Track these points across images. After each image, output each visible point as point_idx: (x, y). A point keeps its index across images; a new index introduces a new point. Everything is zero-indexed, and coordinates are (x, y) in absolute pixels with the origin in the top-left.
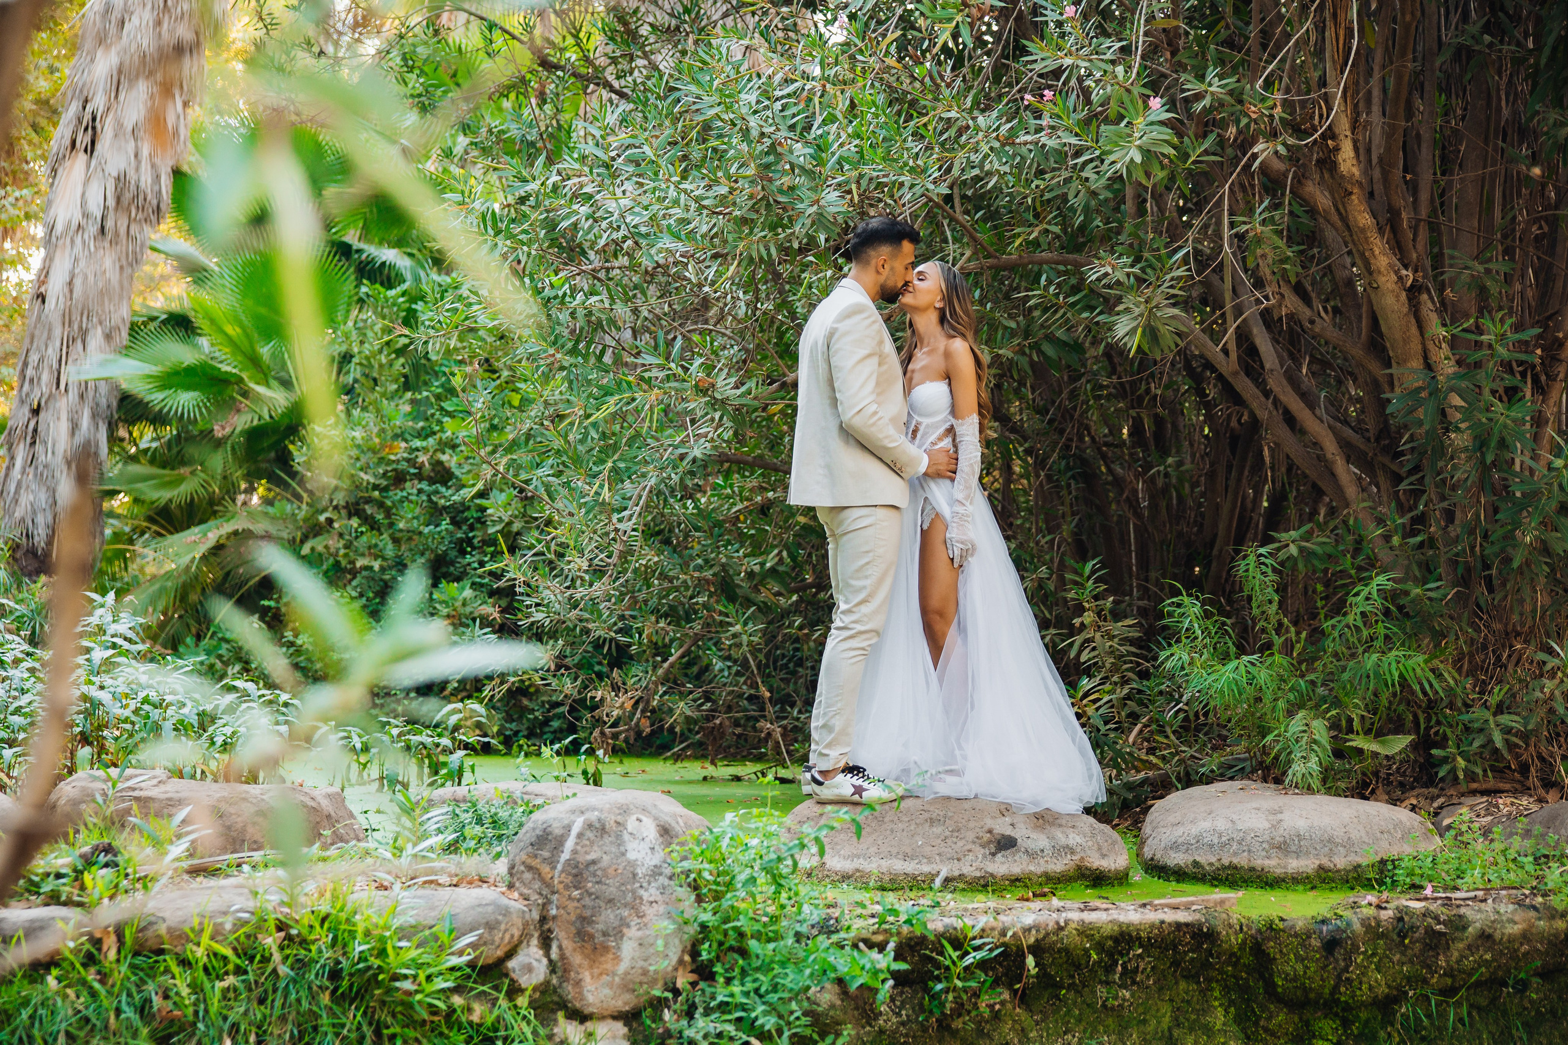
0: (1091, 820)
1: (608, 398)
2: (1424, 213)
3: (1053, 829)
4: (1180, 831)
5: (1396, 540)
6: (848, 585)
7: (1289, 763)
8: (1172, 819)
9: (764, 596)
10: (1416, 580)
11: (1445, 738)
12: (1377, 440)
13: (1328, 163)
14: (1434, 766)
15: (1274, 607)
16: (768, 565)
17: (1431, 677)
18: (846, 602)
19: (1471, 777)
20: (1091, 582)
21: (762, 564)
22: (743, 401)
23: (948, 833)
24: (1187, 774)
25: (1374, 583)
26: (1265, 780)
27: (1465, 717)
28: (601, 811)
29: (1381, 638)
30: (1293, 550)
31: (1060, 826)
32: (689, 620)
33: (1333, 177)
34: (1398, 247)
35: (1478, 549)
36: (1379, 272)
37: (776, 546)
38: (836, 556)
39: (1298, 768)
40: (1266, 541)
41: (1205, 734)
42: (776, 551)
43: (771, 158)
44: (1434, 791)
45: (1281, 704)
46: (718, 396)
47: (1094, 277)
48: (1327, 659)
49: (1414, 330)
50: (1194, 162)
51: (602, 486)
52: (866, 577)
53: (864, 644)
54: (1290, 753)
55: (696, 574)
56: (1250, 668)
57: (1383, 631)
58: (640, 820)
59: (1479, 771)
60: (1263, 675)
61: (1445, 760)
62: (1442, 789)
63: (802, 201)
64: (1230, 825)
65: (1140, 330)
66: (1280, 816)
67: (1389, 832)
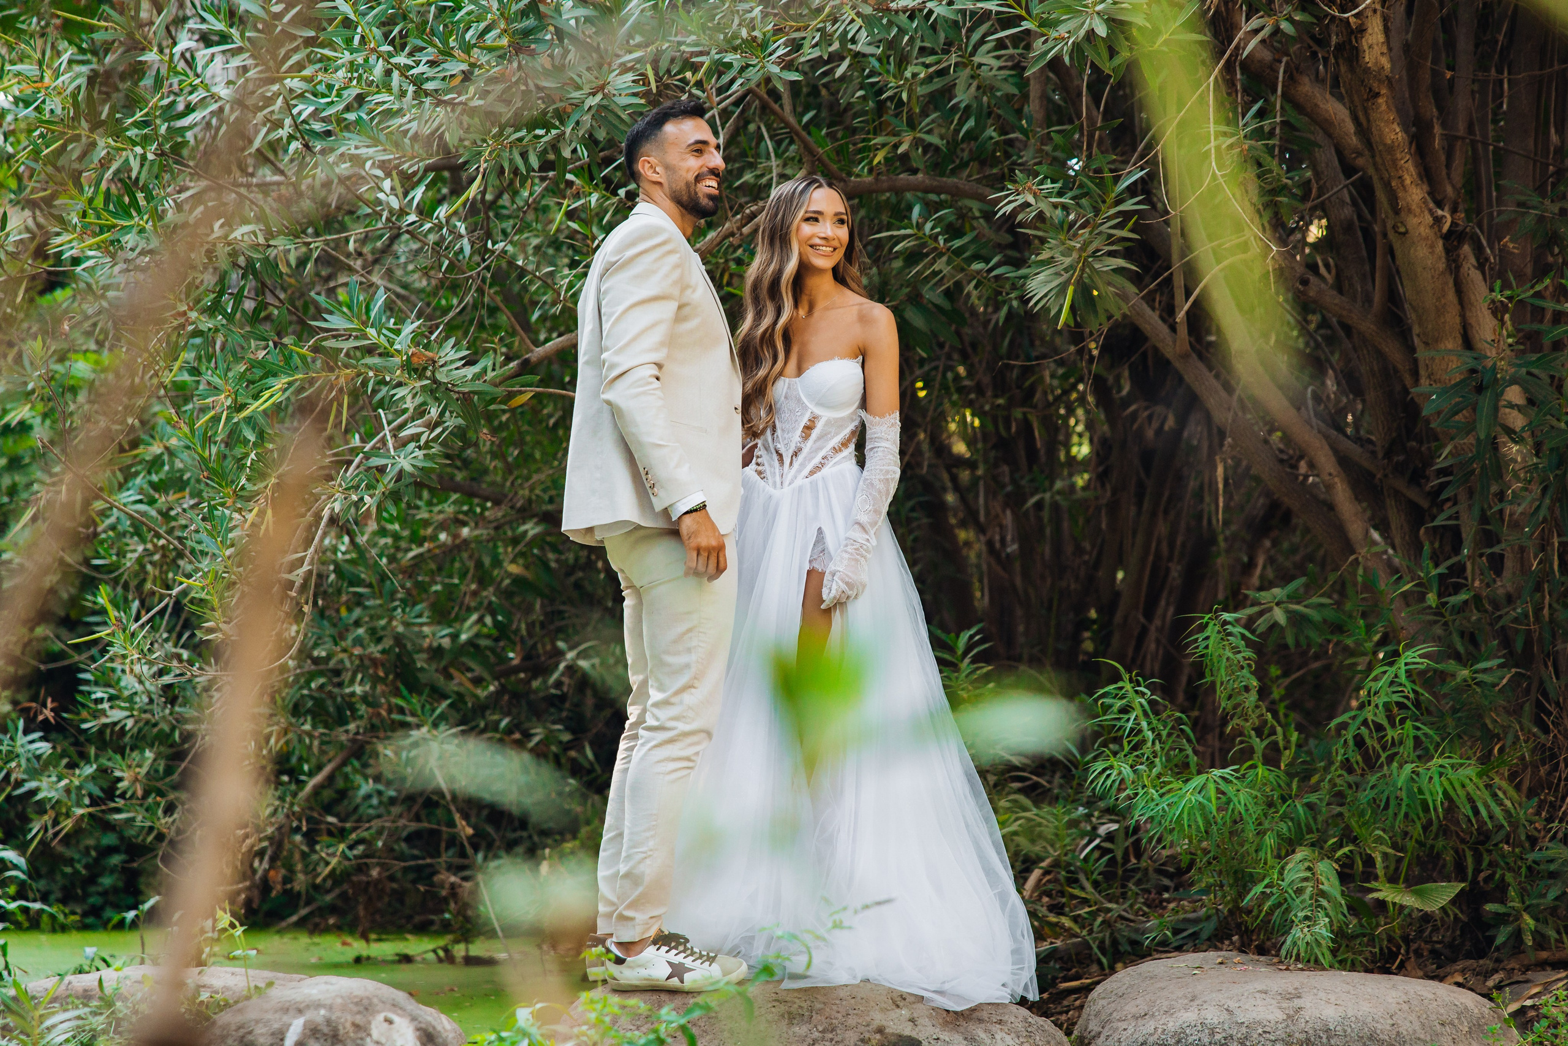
0: (1024, 1012)
1: (270, 381)
2: (1461, 128)
3: (971, 1026)
4: (1149, 1026)
5: (1432, 599)
6: (661, 664)
7: (1287, 926)
8: (1131, 1008)
9: (460, 682)
10: (1458, 657)
11: (1503, 887)
12: (1388, 454)
13: (1349, 51)
14: (1489, 926)
15: (1252, 697)
16: (464, 637)
17: (1486, 795)
18: (661, 688)
19: (1541, 942)
20: (967, 660)
21: (454, 637)
22: (478, 386)
23: (816, 1035)
24: (1115, 942)
25: (1402, 661)
26: (1242, 949)
27: (1531, 856)
28: (330, 1008)
29: (1410, 743)
30: (1279, 616)
31: (980, 1021)
32: (342, 721)
33: (1352, 70)
34: (1427, 175)
35: (1546, 611)
36: (1410, 211)
37: (476, 609)
38: (638, 620)
39: (1299, 934)
40: (1235, 602)
41: (1137, 884)
42: (474, 617)
43: (530, 22)
44: (1486, 963)
45: (1270, 840)
46: (441, 377)
47: (1010, 208)
48: (1336, 771)
49: (1451, 296)
50: (1166, 42)
51: (262, 514)
52: (689, 650)
53: (688, 752)
54: (1288, 910)
55: (357, 651)
56: (1223, 786)
57: (1412, 733)
58: (390, 1022)
59: (1552, 934)
60: (1243, 798)
61: (1501, 919)
62: (1498, 961)
63: (578, 88)
64: (1225, 1016)
65: (1071, 290)
66: (1297, 1003)
67: (1452, 1023)
